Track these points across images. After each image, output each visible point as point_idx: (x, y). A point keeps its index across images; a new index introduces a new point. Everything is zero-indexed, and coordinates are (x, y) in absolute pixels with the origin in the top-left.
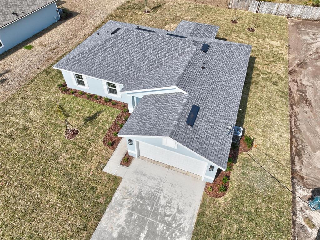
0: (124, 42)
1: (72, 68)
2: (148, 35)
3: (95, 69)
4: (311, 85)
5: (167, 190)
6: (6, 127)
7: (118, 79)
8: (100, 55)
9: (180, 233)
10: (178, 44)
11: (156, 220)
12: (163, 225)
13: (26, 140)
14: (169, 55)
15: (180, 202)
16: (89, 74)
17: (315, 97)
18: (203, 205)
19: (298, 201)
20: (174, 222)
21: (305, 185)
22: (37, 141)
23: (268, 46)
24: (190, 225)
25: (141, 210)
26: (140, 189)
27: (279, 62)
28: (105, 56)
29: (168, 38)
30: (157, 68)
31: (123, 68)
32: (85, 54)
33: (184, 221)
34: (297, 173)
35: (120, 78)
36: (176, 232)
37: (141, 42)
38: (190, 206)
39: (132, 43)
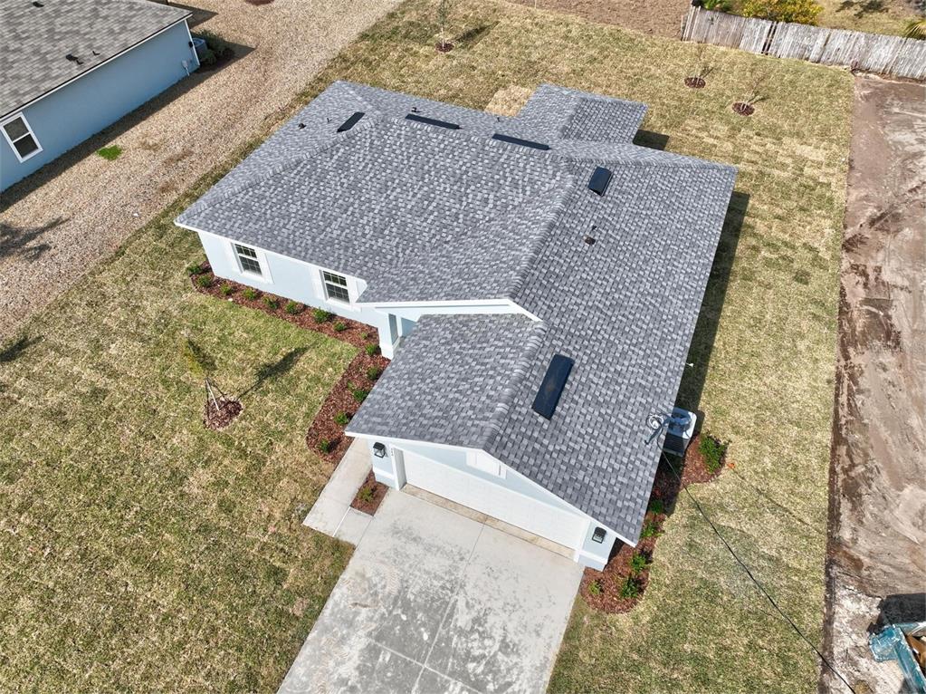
0: (373, 156)
1: (228, 227)
2: (441, 137)
3: (290, 232)
4: (906, 283)
5: (476, 586)
6: (47, 387)
7: (353, 264)
8: (306, 192)
10: (525, 168)
11: (444, 669)
12: (460, 684)
13: (99, 428)
14: (497, 199)
15: (510, 620)
16: (273, 245)
17: (914, 323)
18: (572, 633)
19: (839, 632)
20: (490, 678)
21: (865, 587)
22: (129, 432)
23: (789, 161)
25: (403, 640)
26: (402, 581)
27: (818, 212)
28: (318, 195)
29: (495, 150)
30: (463, 237)
31: (366, 232)
32: (263, 189)
33: (518, 675)
34: (845, 549)
35: (358, 262)
37: (419, 157)
38: (538, 635)
39: (396, 160)
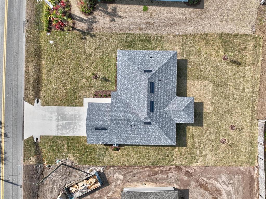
0: (139, 81)
1: (119, 61)
2: (146, 92)
3: (121, 73)
4: (169, 177)
6: (89, 46)
10: (143, 110)
12: (73, 126)
13: (85, 60)
17: (158, 178)
19: (97, 168)
20: (75, 129)
21: (105, 171)
22: (87, 65)
23: (204, 154)
24: (76, 135)
25: (75, 118)
27: (187, 161)
28: (129, 74)
29: (146, 103)
31: (125, 87)
32: (127, 63)
33: (77, 132)
34: (109, 168)
35: (119, 88)
36: (73, 131)
37: (141, 90)
39: (139, 85)
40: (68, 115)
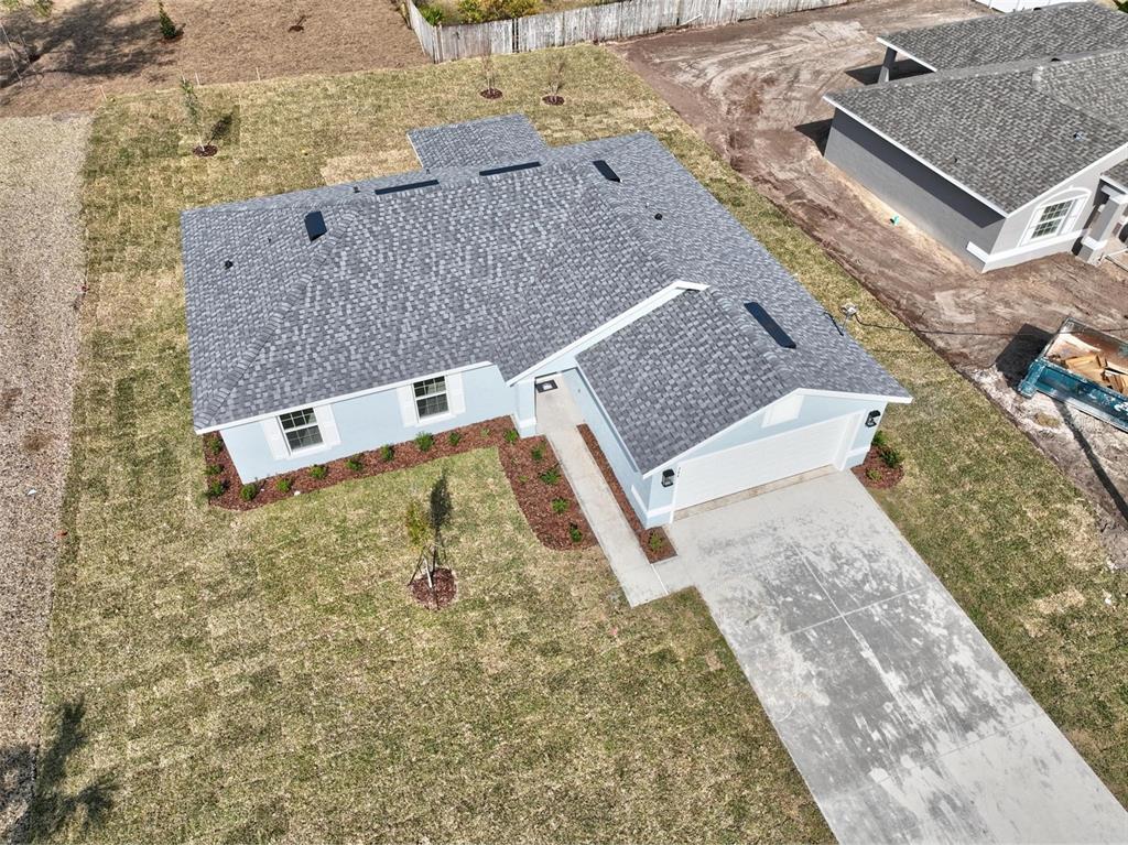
3: (361, 361)
5: (806, 538)
9: (918, 592)
10: (544, 186)
12: (875, 604)
15: (852, 539)
16: (354, 385)
19: (999, 399)
20: (885, 584)
24: (914, 564)
25: (807, 613)
29: (504, 183)
33: (897, 566)
34: (949, 352)
36: (910, 597)
37: (436, 222)
39: (413, 236)
40: (820, 674)
